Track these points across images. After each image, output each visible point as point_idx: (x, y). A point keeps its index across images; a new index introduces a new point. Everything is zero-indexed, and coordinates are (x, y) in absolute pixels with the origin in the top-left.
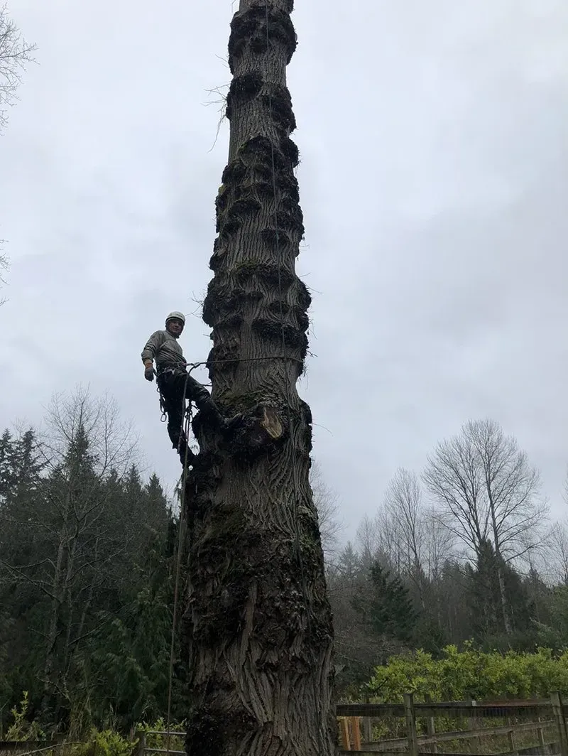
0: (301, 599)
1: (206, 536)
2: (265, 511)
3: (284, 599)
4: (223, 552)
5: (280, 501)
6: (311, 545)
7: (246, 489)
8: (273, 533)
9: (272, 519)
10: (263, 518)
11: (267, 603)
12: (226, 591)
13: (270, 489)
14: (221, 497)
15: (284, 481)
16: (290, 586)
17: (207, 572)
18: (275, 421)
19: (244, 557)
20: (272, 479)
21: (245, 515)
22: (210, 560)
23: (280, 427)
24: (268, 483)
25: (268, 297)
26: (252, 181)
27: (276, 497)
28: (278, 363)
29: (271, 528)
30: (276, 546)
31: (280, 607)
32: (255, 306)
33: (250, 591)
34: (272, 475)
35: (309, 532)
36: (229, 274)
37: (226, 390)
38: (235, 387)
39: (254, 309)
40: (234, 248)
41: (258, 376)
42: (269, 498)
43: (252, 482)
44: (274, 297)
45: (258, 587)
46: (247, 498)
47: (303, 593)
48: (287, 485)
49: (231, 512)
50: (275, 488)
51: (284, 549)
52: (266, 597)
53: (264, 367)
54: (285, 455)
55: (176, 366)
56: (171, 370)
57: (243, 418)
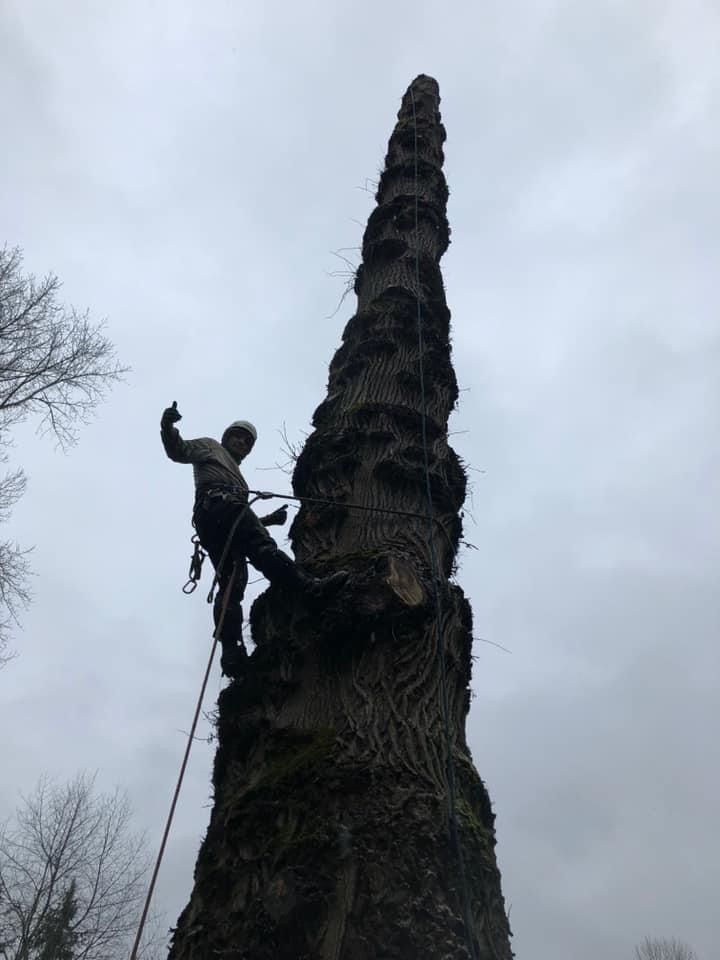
0: (460, 928)
1: (250, 787)
2: (382, 734)
5: (414, 721)
6: (478, 828)
7: (344, 698)
8: (398, 775)
9: (397, 750)
10: (376, 745)
11: (379, 915)
12: (280, 882)
13: (394, 698)
14: (291, 716)
15: (423, 694)
16: (435, 890)
17: (241, 859)
18: (411, 581)
19: (330, 813)
20: (399, 680)
21: (338, 739)
22: (250, 832)
23: (420, 591)
24: (390, 688)
25: (403, 443)
26: (386, 325)
27: (406, 714)
28: (415, 522)
29: (393, 764)
30: (405, 798)
31: (410, 930)
32: (381, 449)
33: (340, 882)
34: (400, 675)
35: (472, 801)
36: (342, 415)
37: (319, 554)
38: (338, 551)
39: (380, 453)
40: (354, 390)
41: (379, 535)
42: (392, 713)
43: (356, 686)
44: (411, 444)
45: (359, 872)
46: (345, 712)
47: (465, 918)
48: (427, 702)
49: (308, 739)
50: (405, 698)
51: (421, 809)
52: (376, 902)
53: (391, 525)
54: (425, 648)
55: (230, 490)
56: (221, 493)
57: (349, 582)
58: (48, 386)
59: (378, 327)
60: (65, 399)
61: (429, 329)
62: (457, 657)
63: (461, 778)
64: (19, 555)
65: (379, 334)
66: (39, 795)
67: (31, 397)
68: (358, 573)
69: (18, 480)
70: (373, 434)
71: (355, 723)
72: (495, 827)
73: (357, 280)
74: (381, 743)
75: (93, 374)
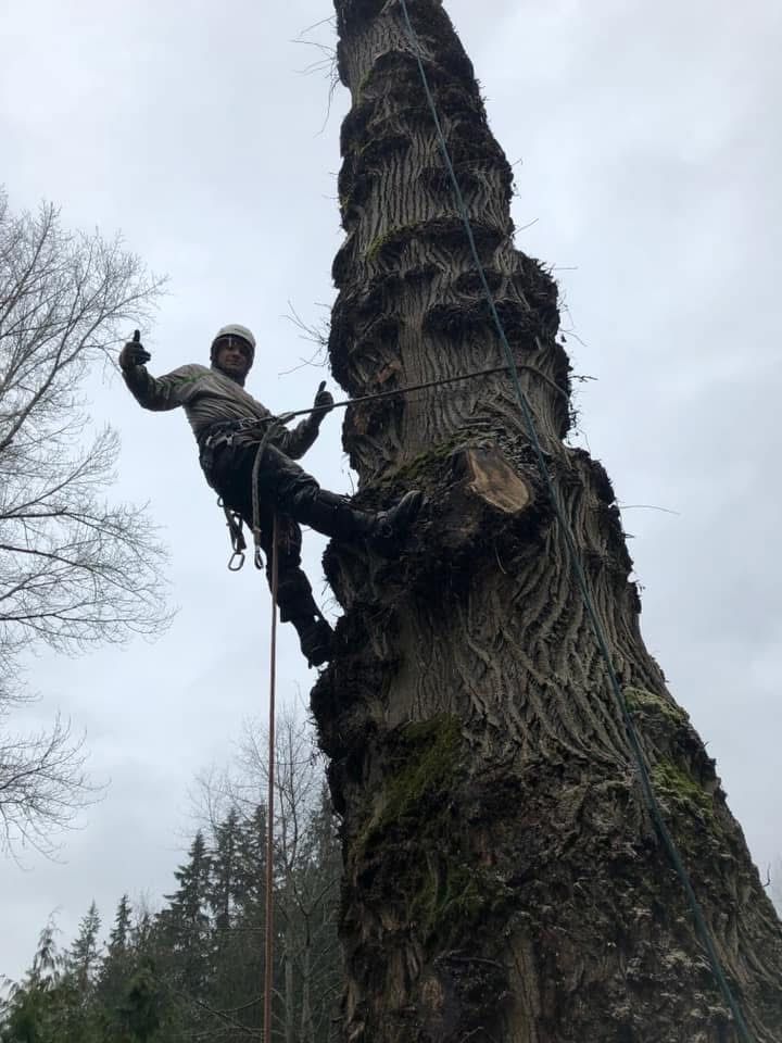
0: (706, 979)
1: (374, 822)
2: (523, 711)
3: (643, 987)
4: (418, 858)
5: (564, 675)
6: (694, 797)
7: (461, 666)
8: (561, 768)
9: (550, 729)
10: (518, 731)
11: (581, 1008)
12: (434, 982)
13: (525, 650)
14: (403, 708)
15: (566, 628)
16: (654, 935)
17: (386, 931)
18: (505, 476)
19: (478, 857)
20: (527, 622)
21: (465, 734)
22: (388, 891)
23: (523, 487)
24: (517, 636)
25: (451, 272)
26: (388, 113)
27: (548, 669)
28: (496, 380)
29: (547, 755)
30: (577, 805)
31: (632, 1019)
32: (424, 293)
33: (512, 971)
34: (525, 613)
35: (676, 757)
36: (363, 261)
37: (384, 469)
38: (405, 456)
39: (425, 299)
40: (369, 219)
41: (453, 416)
42: (529, 674)
43: (472, 646)
44: (465, 269)
45: (536, 950)
46: (466, 687)
47: (709, 957)
48: (575, 637)
49: (428, 738)
50: (543, 645)
51: (604, 811)
52: (573, 988)
53: (465, 397)
54: (553, 562)
55: (236, 428)
56: (224, 438)
57: (425, 501)
58: (93, 328)
59: (377, 121)
60: (115, 335)
61: (446, 97)
62: (602, 550)
63: (651, 733)
64: (137, 514)
65: (380, 130)
66: (249, 736)
67: (81, 347)
68: (436, 482)
69: (109, 436)
70: (408, 275)
71: (482, 703)
72: (718, 774)
73: (339, 67)
74: (524, 726)
75: (133, 298)
